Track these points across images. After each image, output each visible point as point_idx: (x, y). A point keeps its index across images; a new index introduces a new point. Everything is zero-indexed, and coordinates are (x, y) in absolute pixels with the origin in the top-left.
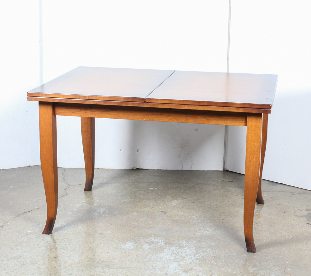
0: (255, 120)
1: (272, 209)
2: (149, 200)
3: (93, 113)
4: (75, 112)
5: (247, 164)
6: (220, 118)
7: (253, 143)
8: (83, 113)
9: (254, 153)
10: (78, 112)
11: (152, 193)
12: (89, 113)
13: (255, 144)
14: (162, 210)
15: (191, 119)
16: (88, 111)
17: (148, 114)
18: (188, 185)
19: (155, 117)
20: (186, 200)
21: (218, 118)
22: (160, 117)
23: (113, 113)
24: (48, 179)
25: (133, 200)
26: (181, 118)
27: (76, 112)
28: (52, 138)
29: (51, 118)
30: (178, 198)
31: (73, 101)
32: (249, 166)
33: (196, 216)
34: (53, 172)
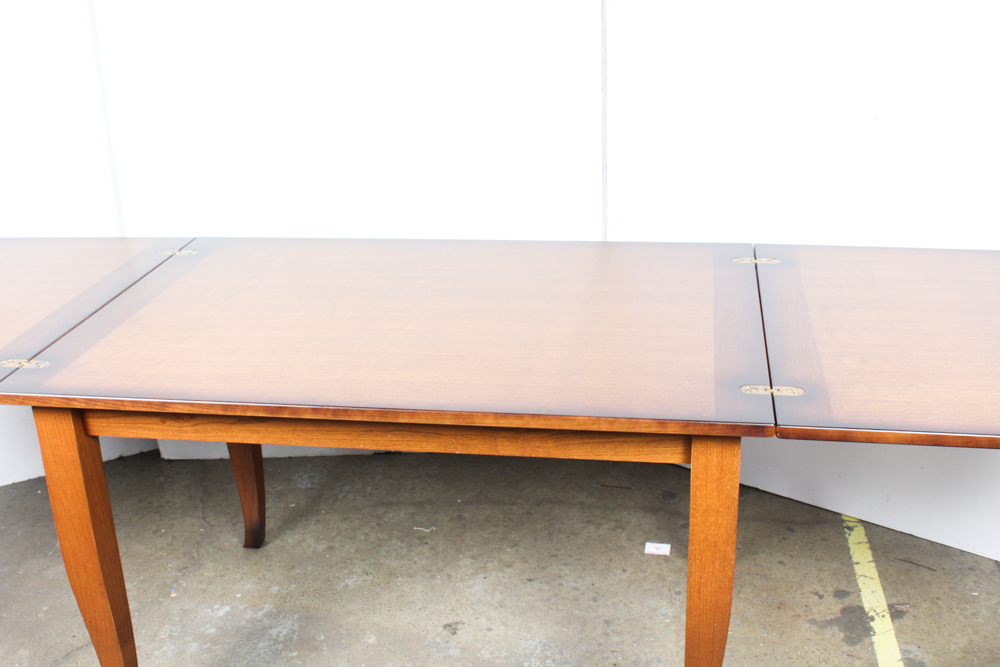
0: (719, 450)
1: (743, 597)
2: (411, 577)
3: (200, 427)
4: (145, 426)
5: (692, 579)
6: (603, 440)
7: (713, 519)
8: (170, 428)
9: (716, 546)
10: (155, 426)
11: (420, 548)
12: (189, 429)
13: (717, 520)
14: (446, 622)
15: (507, 444)
16: (186, 424)
17: (371, 431)
18: (514, 508)
19: (394, 439)
20: (509, 570)
21: (596, 440)
22: (409, 438)
23: (263, 429)
24: (95, 611)
25: (370, 578)
26: (476, 442)
27: (149, 426)
28: (87, 503)
29: (76, 448)
30: (490, 565)
31: (126, 404)
32: (699, 583)
33: (540, 642)
34: (106, 595)
